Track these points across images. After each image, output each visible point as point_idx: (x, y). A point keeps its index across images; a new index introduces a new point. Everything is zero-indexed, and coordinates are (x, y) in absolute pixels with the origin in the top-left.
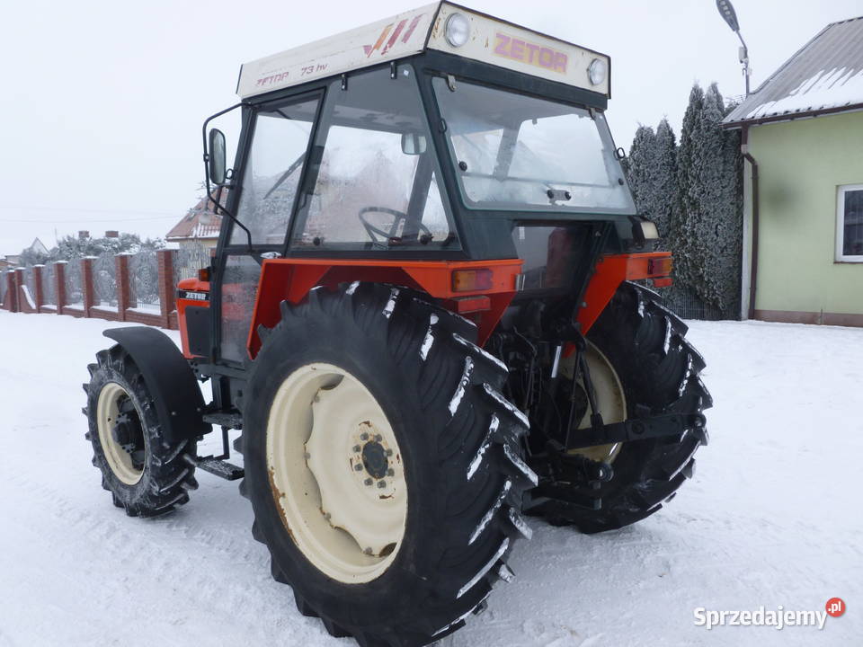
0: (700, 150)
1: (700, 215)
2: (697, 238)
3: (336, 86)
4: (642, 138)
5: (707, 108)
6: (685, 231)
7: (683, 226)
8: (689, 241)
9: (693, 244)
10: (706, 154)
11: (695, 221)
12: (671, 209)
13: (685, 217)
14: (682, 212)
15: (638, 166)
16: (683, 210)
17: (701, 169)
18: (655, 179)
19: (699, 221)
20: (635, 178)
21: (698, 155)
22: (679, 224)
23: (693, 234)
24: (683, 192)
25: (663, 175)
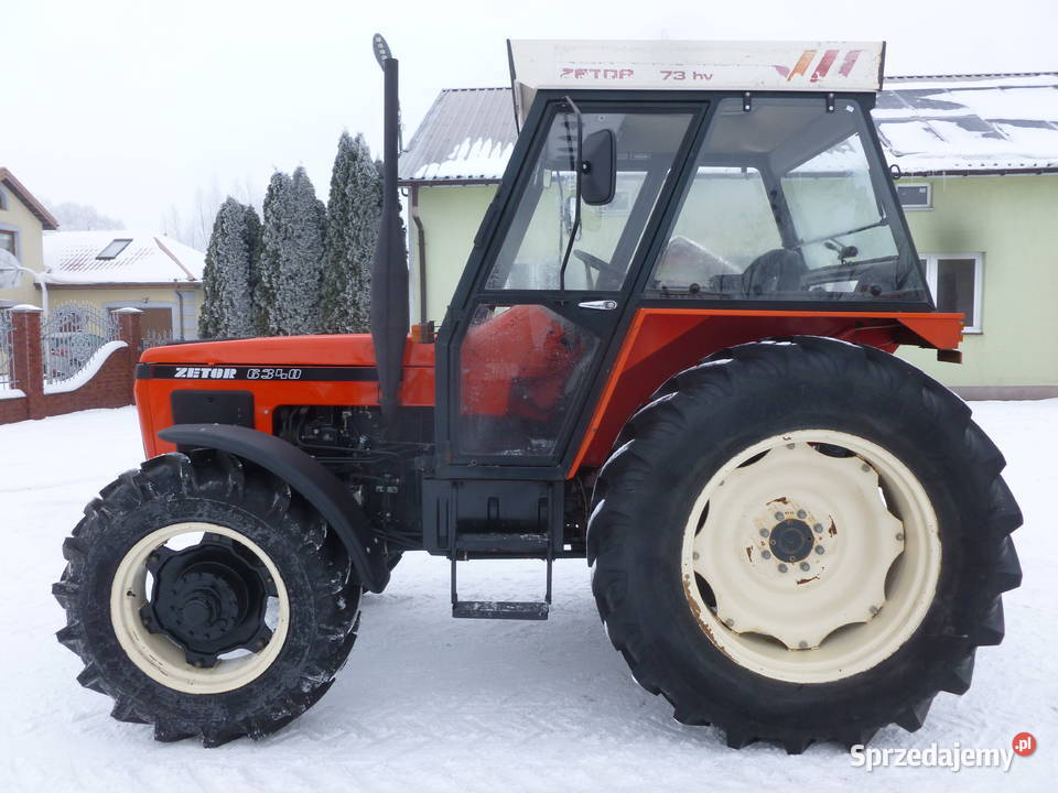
0: (359, 208)
1: (360, 281)
2: (358, 309)
3: (726, 108)
4: (281, 185)
5: (362, 160)
6: (345, 300)
7: (342, 294)
8: (350, 311)
9: (356, 315)
10: (365, 213)
11: (356, 288)
12: (320, 273)
13: (344, 284)
14: (339, 277)
15: (279, 219)
16: (341, 275)
17: (360, 230)
18: (299, 237)
19: (361, 289)
20: (275, 233)
21: (356, 213)
22: (336, 292)
23: (354, 304)
24: (339, 255)
25: (309, 232)
